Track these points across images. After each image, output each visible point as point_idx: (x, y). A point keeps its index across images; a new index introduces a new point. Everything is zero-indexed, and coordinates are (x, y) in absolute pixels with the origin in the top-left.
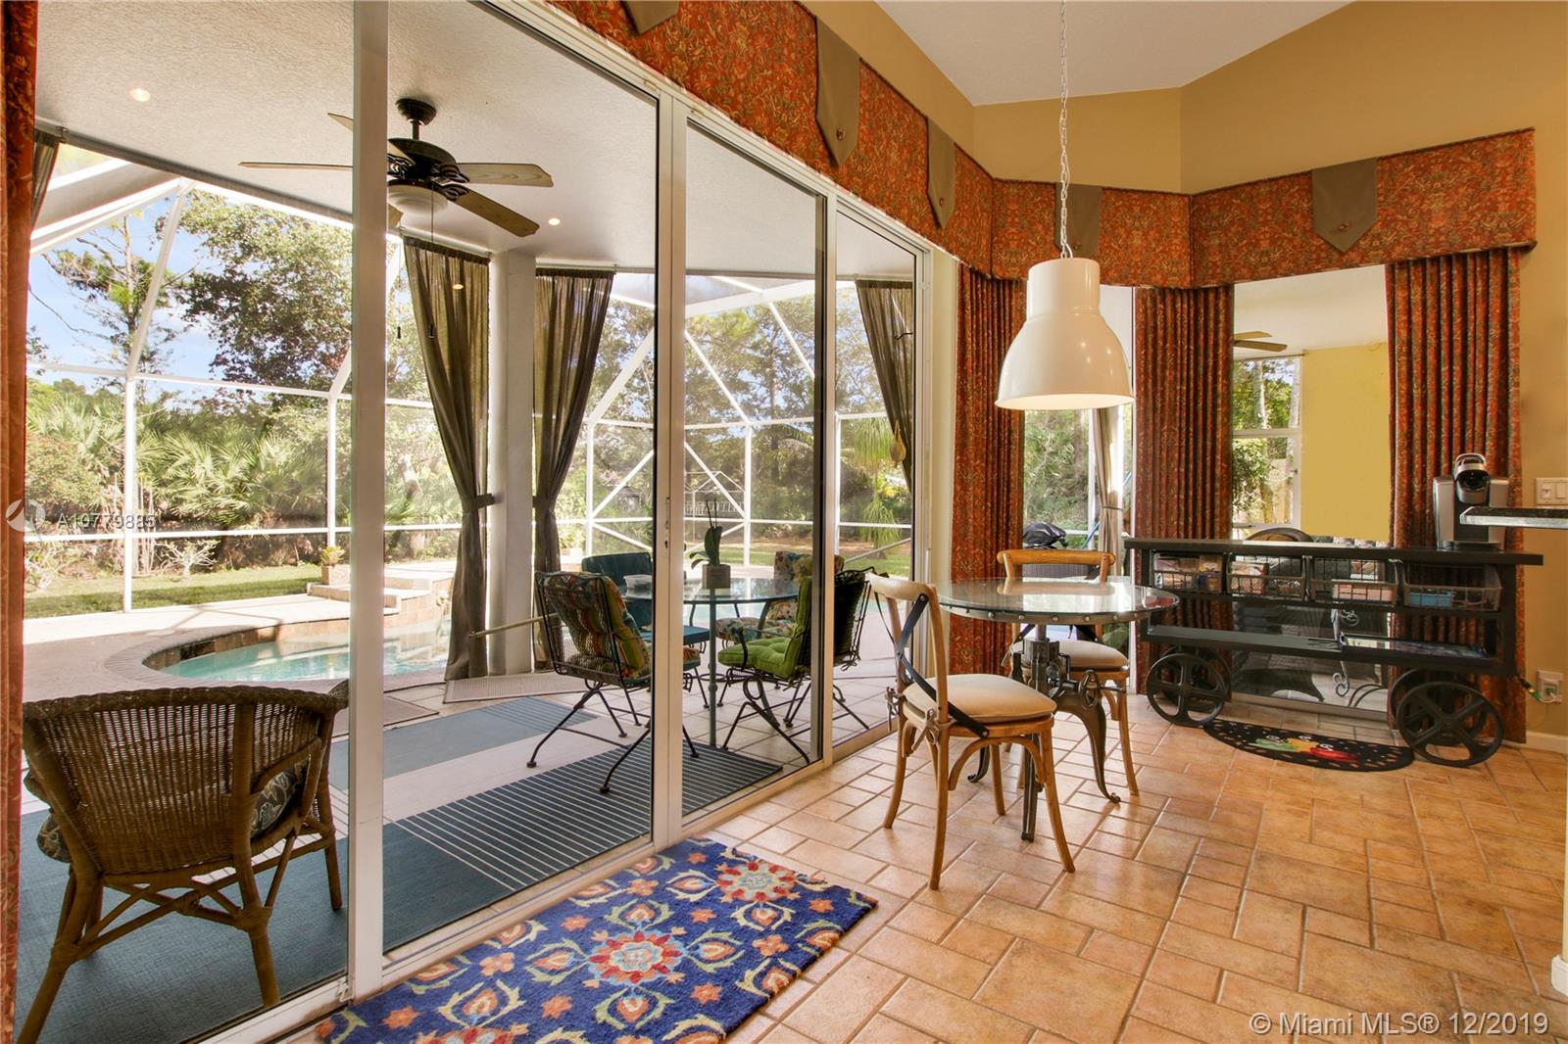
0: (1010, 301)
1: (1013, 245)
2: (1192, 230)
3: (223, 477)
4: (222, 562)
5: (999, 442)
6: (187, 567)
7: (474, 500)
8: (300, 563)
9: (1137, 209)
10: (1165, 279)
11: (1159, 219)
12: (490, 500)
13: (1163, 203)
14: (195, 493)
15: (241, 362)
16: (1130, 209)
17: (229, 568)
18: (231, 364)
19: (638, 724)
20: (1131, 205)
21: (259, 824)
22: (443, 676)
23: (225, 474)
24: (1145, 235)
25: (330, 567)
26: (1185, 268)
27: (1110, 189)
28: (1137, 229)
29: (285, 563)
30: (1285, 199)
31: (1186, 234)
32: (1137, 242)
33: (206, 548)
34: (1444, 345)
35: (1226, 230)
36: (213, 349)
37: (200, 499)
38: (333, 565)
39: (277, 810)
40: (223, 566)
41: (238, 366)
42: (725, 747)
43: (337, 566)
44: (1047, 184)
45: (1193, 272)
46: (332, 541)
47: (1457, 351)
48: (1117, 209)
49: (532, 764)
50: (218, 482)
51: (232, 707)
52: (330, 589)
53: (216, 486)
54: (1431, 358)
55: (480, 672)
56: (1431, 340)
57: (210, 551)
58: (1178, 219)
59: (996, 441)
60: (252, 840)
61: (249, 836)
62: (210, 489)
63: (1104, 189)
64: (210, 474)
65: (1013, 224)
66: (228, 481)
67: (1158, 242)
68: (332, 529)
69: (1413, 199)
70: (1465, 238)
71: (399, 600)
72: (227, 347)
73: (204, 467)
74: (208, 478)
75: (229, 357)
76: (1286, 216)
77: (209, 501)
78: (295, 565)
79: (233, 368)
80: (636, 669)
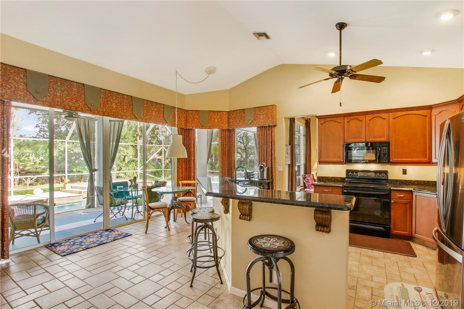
0: (191, 132)
1: (190, 122)
2: (228, 118)
3: (38, 160)
4: (38, 183)
5: (189, 160)
6: (28, 185)
7: (92, 170)
8: (61, 182)
9: (216, 115)
10: (222, 128)
11: (221, 116)
12: (96, 170)
13: (222, 113)
14: (30, 164)
15: (44, 127)
16: (215, 115)
17: (40, 184)
18: (41, 127)
19: (120, 215)
20: (215, 114)
21: (38, 223)
22: (85, 207)
23: (39, 158)
24: (218, 119)
25: (66, 184)
26: (227, 125)
27: (211, 111)
28: (216, 118)
29: (57, 183)
30: (241, 114)
31: (227, 119)
32: (216, 121)
33: (33, 179)
34: (264, 142)
35: (233, 119)
36: (36, 122)
37: (32, 166)
38: (67, 184)
39: (41, 222)
40: (39, 184)
41: (43, 127)
42: (134, 218)
43: (68, 184)
44: (197, 110)
45: (228, 126)
46: (67, 177)
47: (266, 144)
48: (212, 115)
49: (95, 222)
50: (37, 161)
51: (33, 206)
52: (66, 190)
53: (36, 162)
54: (262, 145)
55: (94, 207)
56: (262, 141)
57: (35, 180)
58: (225, 116)
59: (188, 160)
60: (37, 225)
61: (36, 225)
62: (34, 163)
63: (209, 111)
64: (34, 159)
65: (190, 118)
66: (40, 160)
67: (221, 121)
68: (66, 174)
69: (258, 115)
70: (266, 123)
71: (82, 192)
72: (40, 122)
73: (32, 157)
74: (33, 160)
75: (40, 125)
76: (241, 117)
77: (34, 166)
78: (60, 183)
79: (41, 128)
80: (113, 203)
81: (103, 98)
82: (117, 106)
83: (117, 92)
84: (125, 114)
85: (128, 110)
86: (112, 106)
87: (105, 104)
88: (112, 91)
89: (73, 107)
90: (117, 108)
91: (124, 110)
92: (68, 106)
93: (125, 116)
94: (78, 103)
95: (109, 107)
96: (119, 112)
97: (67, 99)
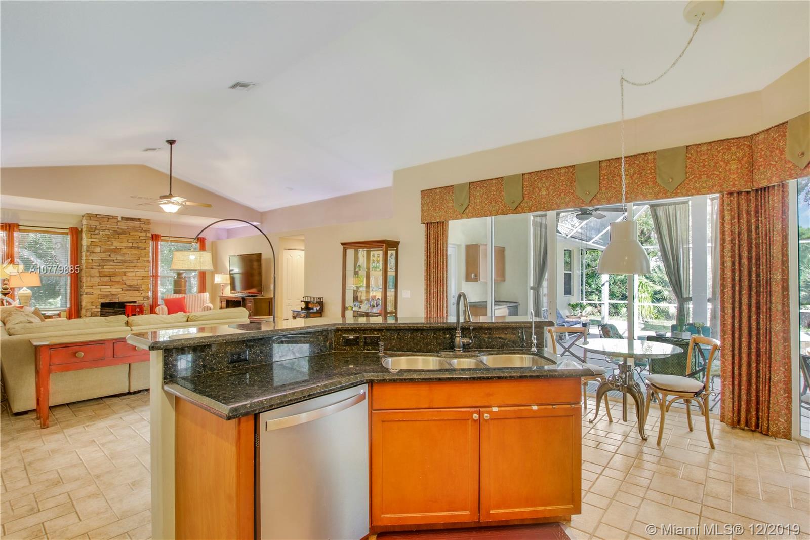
81: (527, 187)
82: (548, 191)
83: (548, 170)
84: (563, 201)
85: (568, 192)
86: (540, 194)
87: (530, 194)
88: (541, 171)
89: (493, 211)
90: (548, 195)
91: (560, 195)
92: (488, 212)
93: (563, 203)
94: (498, 204)
95: (536, 196)
96: (552, 199)
97: (486, 204)
